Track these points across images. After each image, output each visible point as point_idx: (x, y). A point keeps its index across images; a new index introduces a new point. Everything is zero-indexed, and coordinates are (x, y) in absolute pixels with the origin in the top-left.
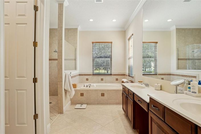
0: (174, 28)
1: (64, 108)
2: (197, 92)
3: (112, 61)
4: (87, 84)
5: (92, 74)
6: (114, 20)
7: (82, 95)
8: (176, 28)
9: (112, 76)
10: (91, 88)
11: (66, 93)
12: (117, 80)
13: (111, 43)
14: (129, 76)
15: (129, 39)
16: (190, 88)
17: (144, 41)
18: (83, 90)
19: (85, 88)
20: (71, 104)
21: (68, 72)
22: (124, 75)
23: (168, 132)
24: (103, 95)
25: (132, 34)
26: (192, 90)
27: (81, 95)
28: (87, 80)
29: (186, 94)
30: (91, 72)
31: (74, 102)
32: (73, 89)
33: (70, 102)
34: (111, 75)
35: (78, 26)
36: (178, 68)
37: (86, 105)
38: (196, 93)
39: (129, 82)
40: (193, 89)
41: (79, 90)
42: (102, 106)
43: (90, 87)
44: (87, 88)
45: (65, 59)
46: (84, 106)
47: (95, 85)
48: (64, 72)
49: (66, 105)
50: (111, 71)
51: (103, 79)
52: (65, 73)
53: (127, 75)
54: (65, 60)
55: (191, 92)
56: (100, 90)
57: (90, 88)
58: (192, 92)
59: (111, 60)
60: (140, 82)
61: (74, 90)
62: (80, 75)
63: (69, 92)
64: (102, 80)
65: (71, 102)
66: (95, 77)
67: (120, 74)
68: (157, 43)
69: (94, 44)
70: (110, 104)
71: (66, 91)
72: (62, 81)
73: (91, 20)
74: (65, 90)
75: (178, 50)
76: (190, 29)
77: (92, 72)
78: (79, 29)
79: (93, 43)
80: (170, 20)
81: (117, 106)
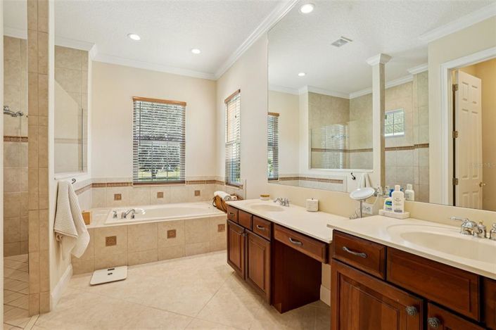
0: (304, 91)
1: (54, 294)
2: (403, 211)
3: (186, 150)
4: (125, 210)
5: (132, 181)
6: (196, 51)
7: (111, 241)
8: (309, 92)
9: (186, 185)
10: (138, 220)
11: (58, 243)
12: (197, 193)
13: (184, 104)
14: (227, 184)
15: (228, 101)
16: (389, 203)
17: (270, 111)
18: (113, 228)
19: (119, 221)
20: (74, 274)
21: (65, 178)
22: (213, 182)
23: (398, 300)
24: (172, 234)
25: (237, 90)
26: (394, 207)
27: (107, 241)
28: (118, 197)
29: (384, 215)
30: (128, 176)
31: (81, 268)
32: (85, 228)
33: (69, 268)
34: (183, 182)
35: (92, 47)
36: (312, 166)
37: (126, 267)
38: (401, 211)
39: (233, 197)
40: (397, 204)
41: (102, 230)
42: (171, 264)
43: (133, 217)
44: (124, 220)
45: (55, 139)
46: (120, 272)
47: (142, 210)
48: (54, 178)
49: (60, 281)
50: (183, 174)
51: (162, 193)
52: (57, 182)
53: (221, 183)
54: (57, 140)
55: (393, 210)
56: (165, 223)
57: (133, 220)
58: (395, 211)
59: (183, 147)
60: (266, 196)
61: (88, 229)
62: (94, 185)
63: (72, 239)
64: (160, 195)
65: (73, 268)
66: (142, 190)
67: (204, 179)
68: (278, 115)
69: (138, 102)
70: (191, 254)
71: (59, 237)
72: (48, 209)
73: (135, 37)
74: (55, 233)
75: (311, 133)
76: (327, 97)
77: (132, 176)
78: (93, 54)
79: (134, 100)
80: (302, 74)
81: (209, 257)
